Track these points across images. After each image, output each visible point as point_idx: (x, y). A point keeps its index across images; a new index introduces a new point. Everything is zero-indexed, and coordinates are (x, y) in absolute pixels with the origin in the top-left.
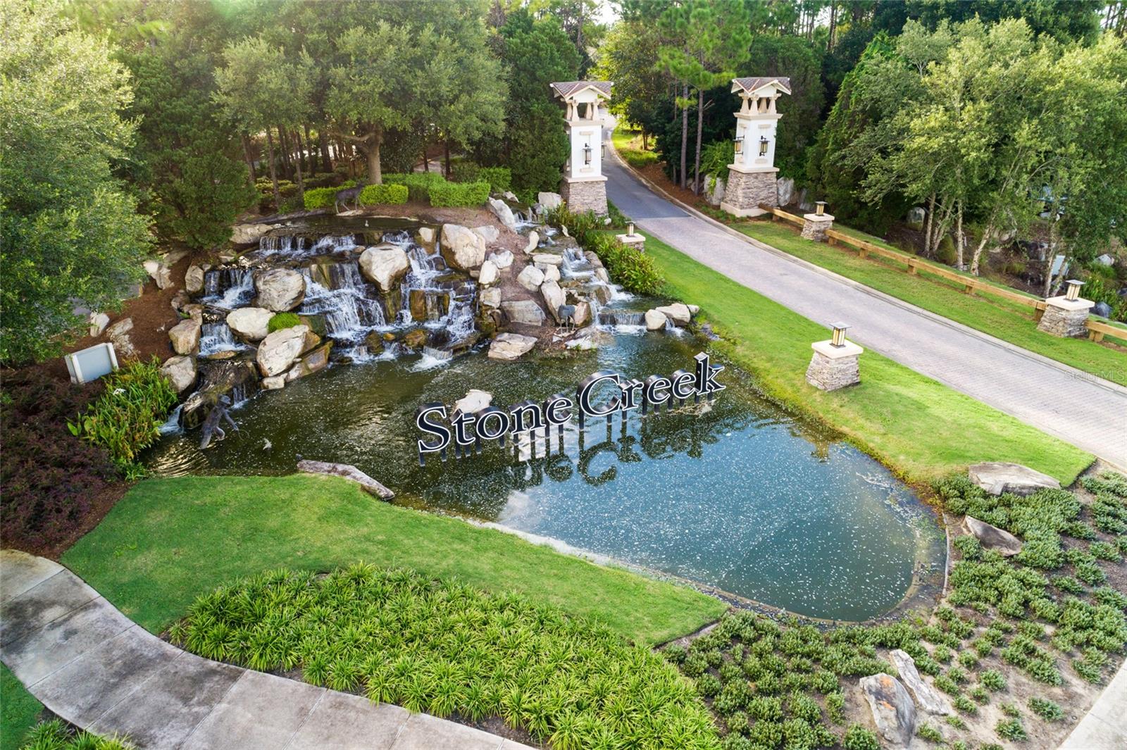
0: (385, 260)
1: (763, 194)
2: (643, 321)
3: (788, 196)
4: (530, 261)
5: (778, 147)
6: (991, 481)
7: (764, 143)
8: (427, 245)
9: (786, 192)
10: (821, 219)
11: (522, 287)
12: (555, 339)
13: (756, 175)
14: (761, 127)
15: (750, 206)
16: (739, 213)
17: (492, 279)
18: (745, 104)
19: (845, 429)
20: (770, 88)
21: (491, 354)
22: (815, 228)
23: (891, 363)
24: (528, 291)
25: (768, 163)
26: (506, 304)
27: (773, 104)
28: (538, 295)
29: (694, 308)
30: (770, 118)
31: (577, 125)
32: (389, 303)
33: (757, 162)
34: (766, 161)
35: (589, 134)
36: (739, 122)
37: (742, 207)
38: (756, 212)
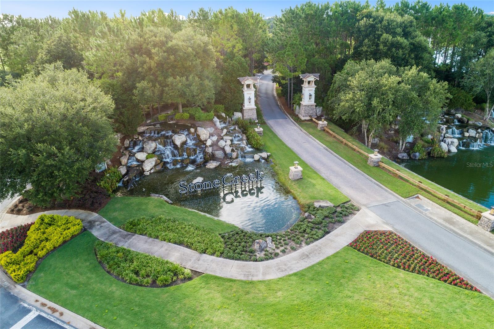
0: (179, 139)
1: (311, 112)
2: (253, 158)
3: (320, 113)
4: (222, 139)
5: (315, 97)
6: (317, 205)
7: (310, 95)
8: (193, 133)
10: (323, 123)
11: (219, 146)
12: (226, 163)
13: (308, 106)
14: (309, 90)
15: (306, 116)
16: (303, 118)
17: (210, 144)
18: (305, 82)
20: (312, 78)
21: (206, 167)
22: (321, 126)
23: (315, 173)
24: (221, 148)
25: (312, 102)
26: (213, 152)
27: (313, 82)
28: (223, 149)
29: (268, 154)
30: (313, 87)
31: (246, 91)
32: (180, 151)
33: (309, 101)
34: (312, 101)
35: (250, 94)
36: (303, 88)
37: (303, 117)
38: (308, 118)
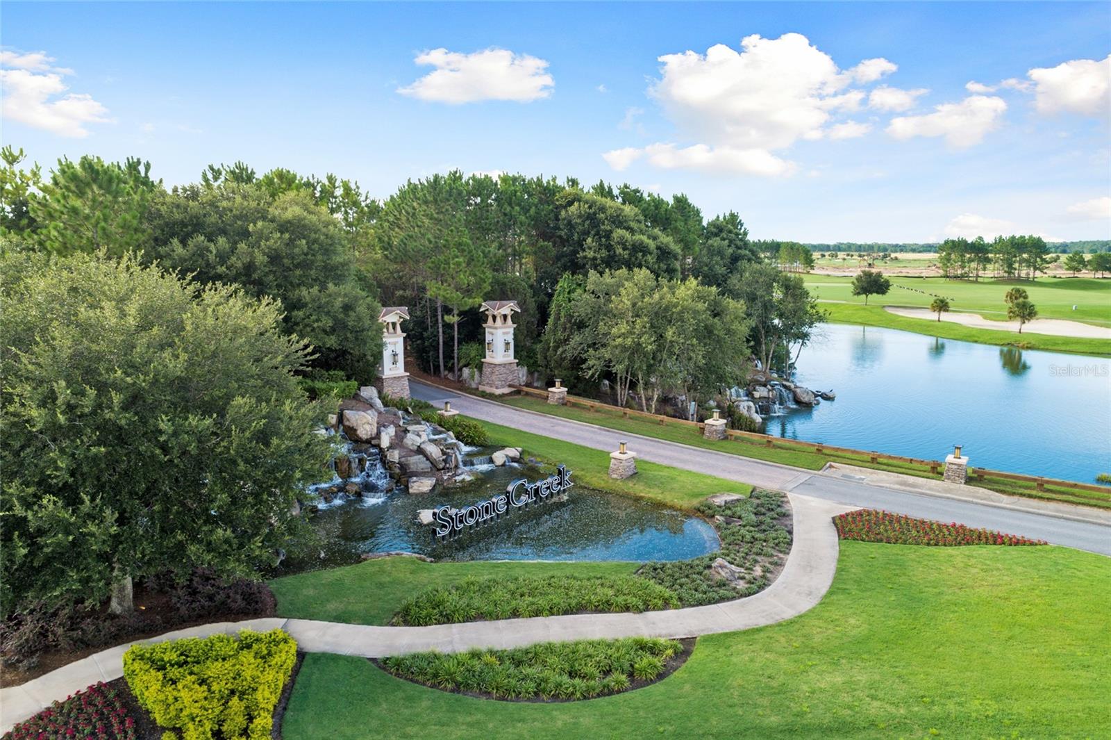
1: (510, 378)
2: (491, 461)
3: (524, 378)
4: (406, 431)
5: (516, 346)
7: (507, 344)
8: (334, 426)
9: (523, 376)
10: (559, 390)
11: (407, 448)
12: (445, 478)
13: (504, 365)
14: (504, 333)
15: (503, 387)
16: (498, 392)
18: (490, 319)
19: (642, 494)
20: (508, 308)
21: (411, 491)
22: (557, 396)
24: (411, 451)
25: (510, 357)
26: (403, 459)
27: (509, 319)
28: (420, 451)
29: (520, 449)
30: (509, 327)
31: (387, 337)
33: (504, 356)
34: (509, 356)
35: (396, 343)
36: (487, 330)
37: (497, 388)
38: (507, 390)
